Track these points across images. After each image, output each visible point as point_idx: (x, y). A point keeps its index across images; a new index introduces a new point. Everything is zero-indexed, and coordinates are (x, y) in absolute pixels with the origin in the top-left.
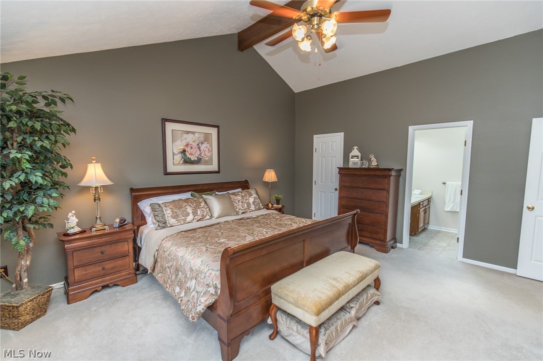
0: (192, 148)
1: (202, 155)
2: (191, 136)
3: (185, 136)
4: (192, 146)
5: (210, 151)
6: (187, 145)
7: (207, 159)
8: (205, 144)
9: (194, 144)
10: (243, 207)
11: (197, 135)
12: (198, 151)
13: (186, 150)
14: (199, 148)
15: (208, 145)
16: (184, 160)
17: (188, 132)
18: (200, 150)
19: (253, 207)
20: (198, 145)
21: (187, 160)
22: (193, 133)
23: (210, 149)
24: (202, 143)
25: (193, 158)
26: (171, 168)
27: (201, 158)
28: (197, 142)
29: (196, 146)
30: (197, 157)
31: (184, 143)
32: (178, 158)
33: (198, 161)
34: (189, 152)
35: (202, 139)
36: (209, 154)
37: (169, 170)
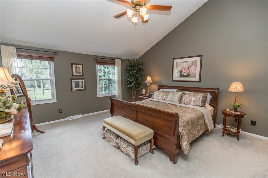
0: (185, 69)
1: (190, 72)
2: (185, 63)
3: (182, 64)
4: (185, 68)
5: (195, 70)
6: (183, 68)
7: (192, 74)
8: (193, 67)
9: (186, 67)
10: (186, 101)
11: (188, 63)
12: (188, 70)
13: (182, 70)
14: (189, 69)
15: (194, 67)
16: (181, 75)
17: (183, 62)
18: (189, 70)
19: (192, 103)
20: (188, 67)
21: (182, 75)
22: (186, 62)
23: (195, 69)
24: (191, 66)
25: (185, 74)
26: (175, 79)
27: (189, 74)
28: (188, 66)
29: (187, 68)
30: (187, 74)
31: (181, 67)
32: (178, 74)
33: (188, 76)
34: (183, 71)
35: (191, 64)
36: (194, 72)
37: (174, 79)
